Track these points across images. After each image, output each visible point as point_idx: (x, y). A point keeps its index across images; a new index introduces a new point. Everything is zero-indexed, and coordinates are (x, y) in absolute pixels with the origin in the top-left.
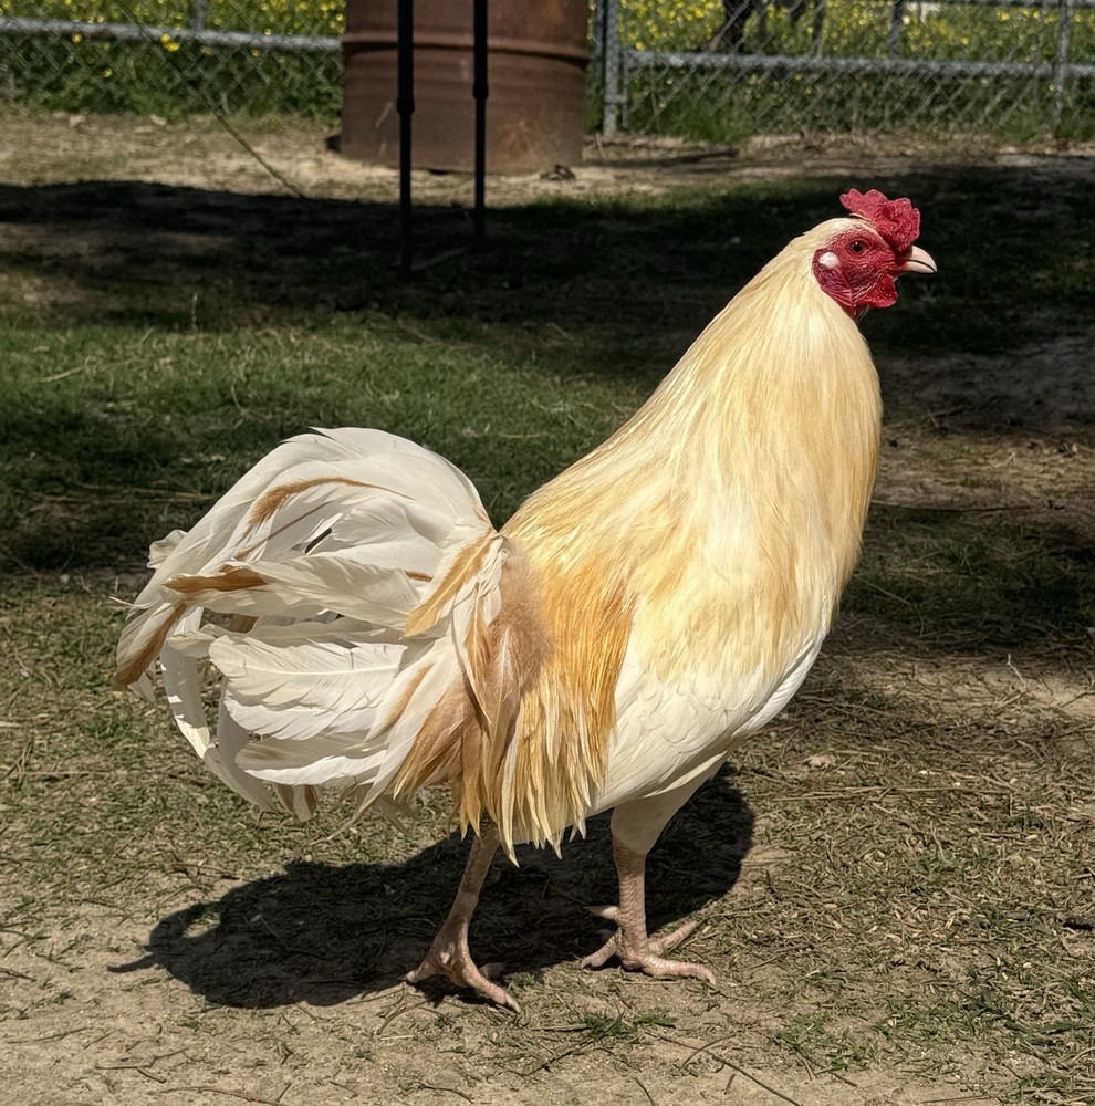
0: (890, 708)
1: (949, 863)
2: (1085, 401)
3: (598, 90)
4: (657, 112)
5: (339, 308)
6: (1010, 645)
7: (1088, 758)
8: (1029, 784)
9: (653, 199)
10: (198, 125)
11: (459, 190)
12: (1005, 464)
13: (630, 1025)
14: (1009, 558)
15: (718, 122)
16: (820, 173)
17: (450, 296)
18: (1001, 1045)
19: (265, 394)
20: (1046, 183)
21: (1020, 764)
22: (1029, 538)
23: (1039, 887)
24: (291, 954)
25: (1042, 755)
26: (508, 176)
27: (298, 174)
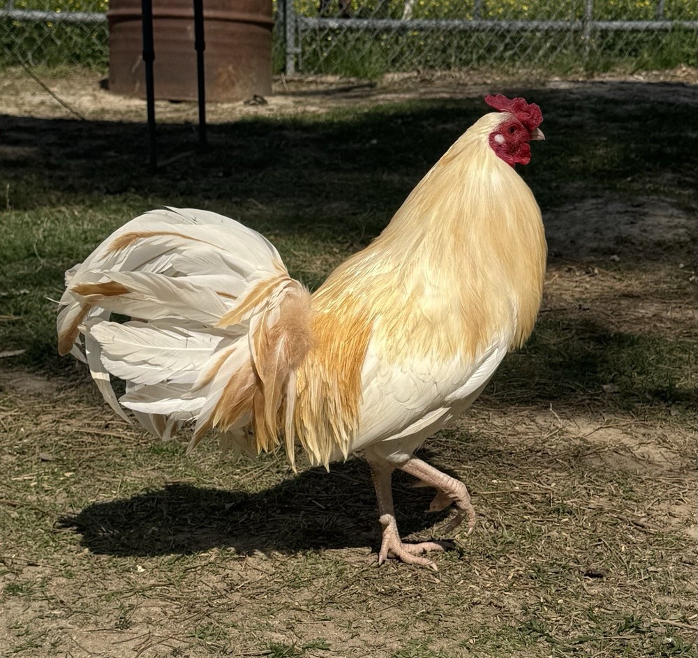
0: (473, 441)
1: (510, 539)
2: (602, 240)
3: (282, 45)
4: (322, 59)
5: (108, 192)
6: (552, 398)
7: (602, 468)
8: (564, 486)
9: (319, 116)
10: (13, 74)
11: (189, 113)
12: (551, 282)
13: (300, 649)
14: (552, 342)
15: (363, 65)
16: (430, 96)
17: (184, 183)
18: (543, 652)
19: (57, 249)
20: (578, 99)
21: (558, 474)
22: (566, 329)
23: (569, 551)
24: (74, 612)
25: (572, 467)
26: (222, 103)
27: (80, 105)
